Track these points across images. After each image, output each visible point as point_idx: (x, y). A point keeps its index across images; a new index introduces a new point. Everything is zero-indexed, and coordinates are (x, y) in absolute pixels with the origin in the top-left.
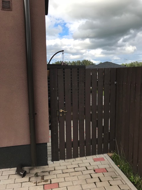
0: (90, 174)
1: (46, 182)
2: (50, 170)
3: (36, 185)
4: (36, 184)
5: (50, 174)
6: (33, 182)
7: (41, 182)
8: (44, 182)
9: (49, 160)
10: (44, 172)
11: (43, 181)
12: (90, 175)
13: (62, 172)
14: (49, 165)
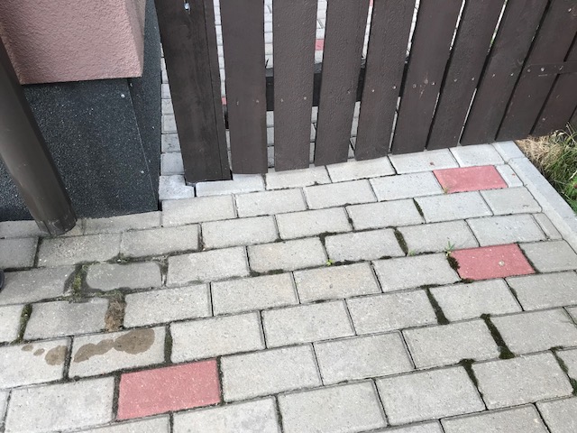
0: (427, 288)
1: (132, 350)
2: (171, 248)
3: (66, 379)
4: (67, 364)
5: (171, 278)
6: (48, 347)
7: (102, 348)
8: (119, 346)
9: (169, 175)
10: (131, 260)
11: (115, 336)
12: (430, 295)
13: (244, 263)
14: (165, 206)
